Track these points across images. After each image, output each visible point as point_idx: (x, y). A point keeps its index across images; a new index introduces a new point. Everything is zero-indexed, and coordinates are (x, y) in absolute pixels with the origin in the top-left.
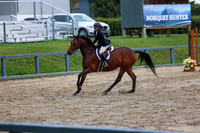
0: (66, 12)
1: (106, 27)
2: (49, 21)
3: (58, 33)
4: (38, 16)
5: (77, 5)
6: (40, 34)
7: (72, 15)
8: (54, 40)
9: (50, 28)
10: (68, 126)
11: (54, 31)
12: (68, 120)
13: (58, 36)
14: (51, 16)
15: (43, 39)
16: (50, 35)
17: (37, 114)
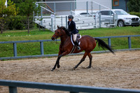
0: (109, 9)
1: (137, 19)
2: (97, 15)
3: (103, 23)
4: (90, 12)
5: (117, 4)
6: (91, 24)
7: (113, 10)
8: (100, 28)
9: (97, 20)
10: (110, 88)
11: (100, 22)
12: (110, 84)
13: (103, 25)
14: (99, 11)
15: (93, 27)
16: (98, 25)
17: (88, 79)
